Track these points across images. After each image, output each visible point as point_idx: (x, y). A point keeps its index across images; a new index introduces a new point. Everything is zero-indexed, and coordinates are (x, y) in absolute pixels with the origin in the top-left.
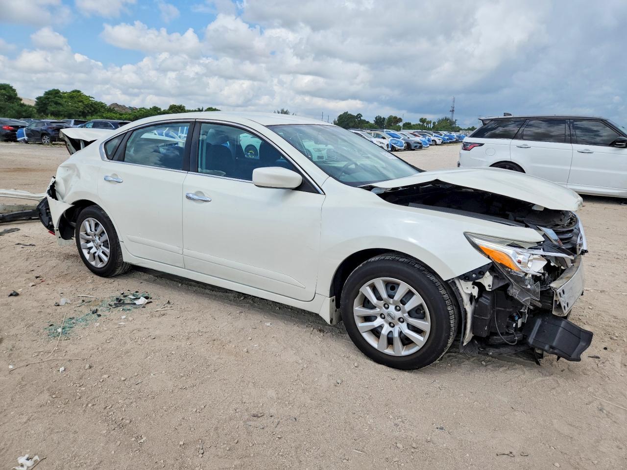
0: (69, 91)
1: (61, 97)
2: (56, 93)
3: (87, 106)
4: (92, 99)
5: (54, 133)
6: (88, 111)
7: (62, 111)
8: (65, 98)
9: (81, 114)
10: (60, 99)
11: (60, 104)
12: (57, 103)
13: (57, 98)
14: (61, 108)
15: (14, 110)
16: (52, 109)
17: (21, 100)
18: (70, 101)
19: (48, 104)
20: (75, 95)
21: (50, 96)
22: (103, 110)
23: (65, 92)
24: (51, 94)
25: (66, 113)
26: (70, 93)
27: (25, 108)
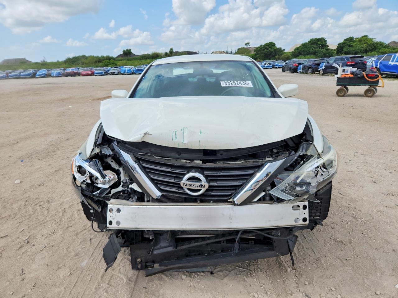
0: (360, 37)
1: (353, 42)
2: (351, 39)
3: (370, 45)
4: (375, 40)
5: (315, 67)
6: (369, 49)
7: (351, 51)
8: (356, 42)
9: (364, 51)
10: (353, 43)
11: (352, 46)
12: (350, 46)
13: (351, 42)
14: (351, 49)
15: (323, 53)
16: (346, 50)
17: (328, 46)
18: (359, 44)
19: (344, 47)
20: (363, 39)
21: (347, 42)
22: (380, 47)
23: (357, 38)
24: (348, 40)
25: (354, 52)
26: (360, 38)
27: (329, 51)
